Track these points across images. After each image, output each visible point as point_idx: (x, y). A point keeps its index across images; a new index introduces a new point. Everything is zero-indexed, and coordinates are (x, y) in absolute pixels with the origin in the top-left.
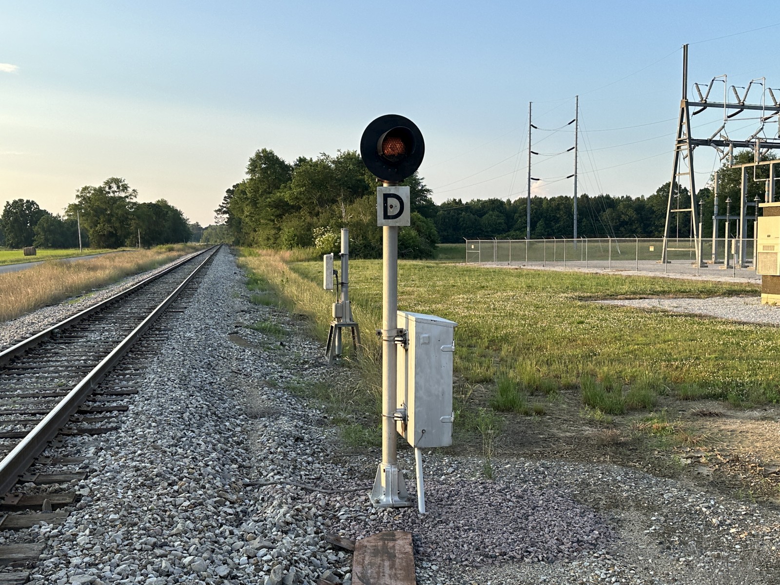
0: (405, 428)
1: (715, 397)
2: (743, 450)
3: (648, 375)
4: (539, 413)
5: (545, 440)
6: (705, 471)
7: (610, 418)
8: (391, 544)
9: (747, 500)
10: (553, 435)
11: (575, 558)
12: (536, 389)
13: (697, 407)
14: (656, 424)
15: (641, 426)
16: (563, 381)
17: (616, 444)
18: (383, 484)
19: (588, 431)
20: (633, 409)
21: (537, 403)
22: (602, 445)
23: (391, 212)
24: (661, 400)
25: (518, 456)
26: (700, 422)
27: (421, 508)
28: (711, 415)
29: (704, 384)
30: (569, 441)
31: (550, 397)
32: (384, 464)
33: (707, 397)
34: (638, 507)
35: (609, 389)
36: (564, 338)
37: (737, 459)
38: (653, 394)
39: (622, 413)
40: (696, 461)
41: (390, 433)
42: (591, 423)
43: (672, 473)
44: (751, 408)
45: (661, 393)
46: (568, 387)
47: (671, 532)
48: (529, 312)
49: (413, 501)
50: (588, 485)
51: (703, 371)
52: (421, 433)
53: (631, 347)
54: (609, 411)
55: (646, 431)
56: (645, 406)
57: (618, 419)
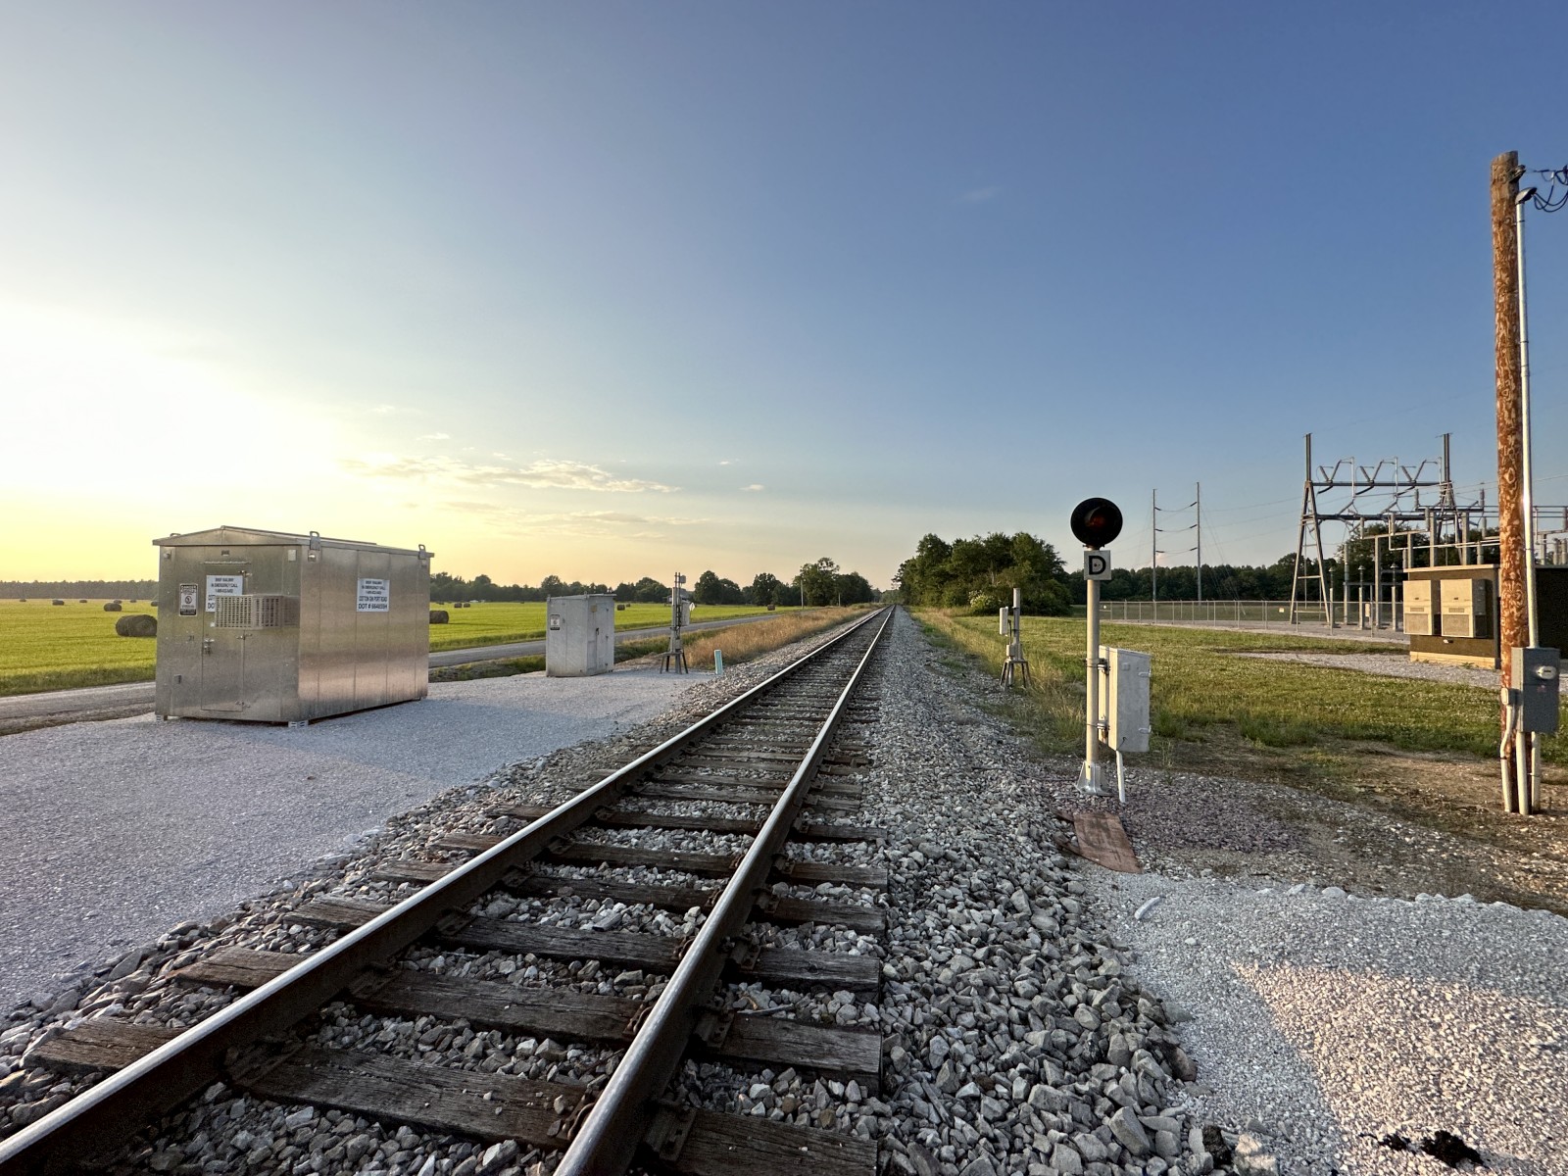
0: (1106, 735)
1: (1378, 738)
2: (1424, 786)
3: (1302, 716)
4: (1202, 740)
5: (1210, 761)
6: (1382, 799)
7: (1271, 748)
8: (1103, 821)
9: (1437, 827)
10: (1218, 759)
11: (1270, 852)
12: (1192, 721)
13: (1362, 745)
14: (1320, 757)
15: (1305, 757)
16: (1217, 717)
17: (1285, 771)
18: (1088, 777)
19: (1252, 758)
20: (1292, 743)
21: (1195, 732)
22: (1269, 770)
23: (1095, 569)
24: (1321, 737)
25: (1190, 772)
26: (1366, 759)
27: (1122, 798)
28: (1377, 753)
29: (1366, 727)
30: (1235, 764)
31: (1208, 728)
32: (1088, 762)
33: (1370, 738)
34: (1320, 820)
35: (1266, 725)
36: (1210, 681)
37: (1417, 792)
38: (1312, 732)
39: (1282, 745)
40: (1372, 791)
41: (1093, 743)
42: (1252, 751)
43: (1349, 798)
44: (1423, 751)
45: (1321, 732)
46: (1223, 721)
47: (1363, 844)
48: (1171, 659)
49: (1113, 794)
50: (1264, 799)
51: (1362, 715)
52: (1122, 740)
53: (1279, 692)
54: (1269, 743)
55: (1310, 763)
56: (1305, 741)
57: (1279, 750)
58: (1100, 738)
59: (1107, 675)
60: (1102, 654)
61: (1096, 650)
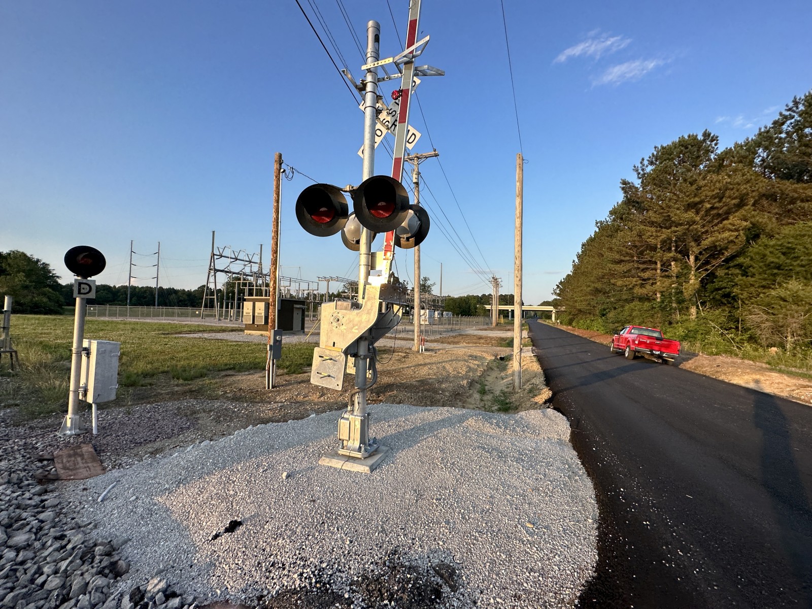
0: (85, 395)
1: (230, 369)
2: (243, 386)
3: (201, 364)
4: (151, 384)
5: (155, 395)
6: (229, 395)
7: (186, 382)
8: (79, 450)
9: (246, 402)
10: (159, 393)
11: (180, 434)
12: (146, 375)
13: (224, 373)
14: (208, 382)
15: (201, 383)
16: (160, 370)
17: (191, 391)
18: (69, 424)
19: (176, 389)
20: (196, 377)
21: (148, 381)
22: (184, 393)
23: (82, 291)
24: (209, 372)
25: (142, 404)
26: (226, 378)
27: (95, 432)
28: (229, 375)
29: (226, 365)
30: (168, 394)
31: (155, 377)
32: (69, 415)
33: (227, 370)
34: (204, 412)
35: (185, 371)
36: (158, 351)
37: (241, 389)
38: (205, 370)
39: (192, 379)
40: (226, 392)
41: (74, 401)
42: (177, 385)
43: (217, 398)
44: (245, 371)
45: (208, 370)
46: (163, 372)
47: (219, 417)
48: (136, 341)
49: (89, 430)
50: (181, 408)
51: (225, 360)
52: (96, 396)
53: (192, 353)
54: (185, 379)
55: (203, 385)
56: (202, 376)
57: (189, 382)
58: (81, 397)
59: (88, 358)
60: (85, 344)
61: (80, 342)
